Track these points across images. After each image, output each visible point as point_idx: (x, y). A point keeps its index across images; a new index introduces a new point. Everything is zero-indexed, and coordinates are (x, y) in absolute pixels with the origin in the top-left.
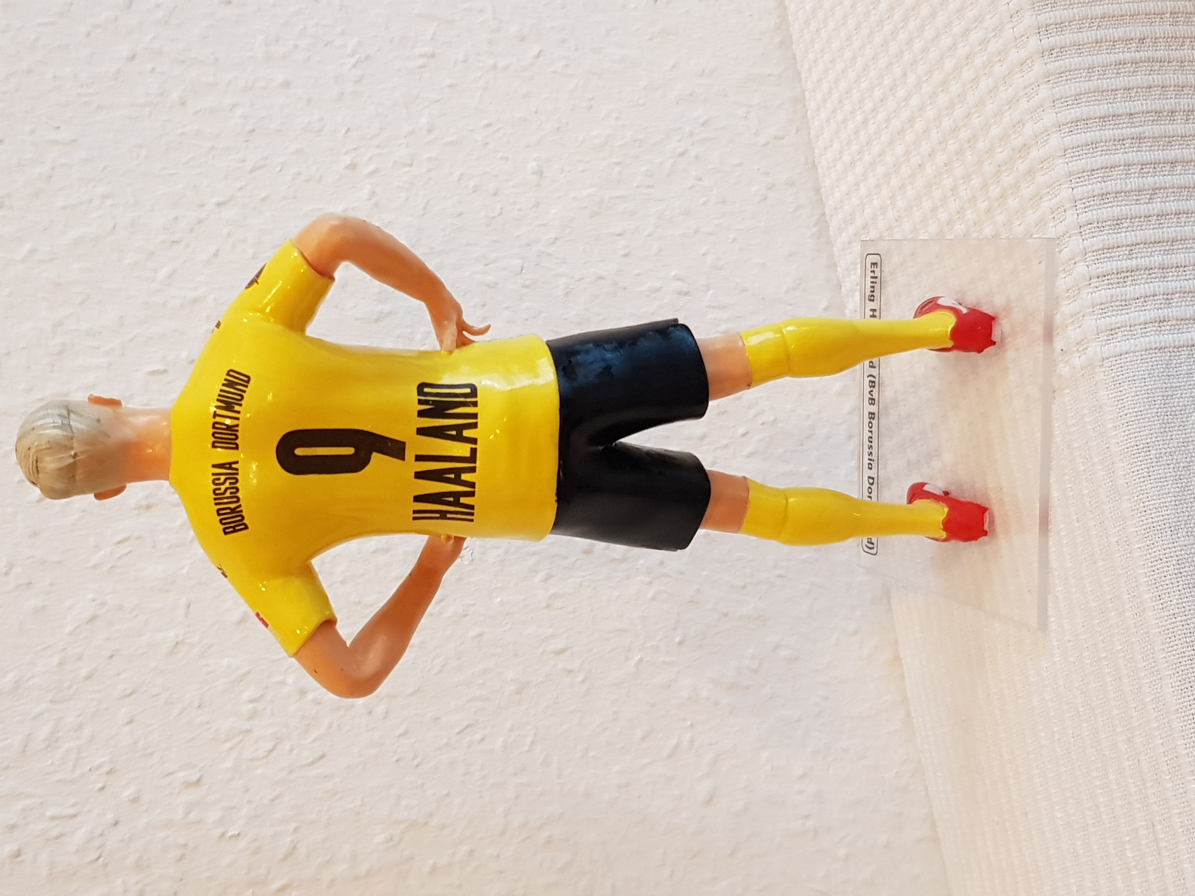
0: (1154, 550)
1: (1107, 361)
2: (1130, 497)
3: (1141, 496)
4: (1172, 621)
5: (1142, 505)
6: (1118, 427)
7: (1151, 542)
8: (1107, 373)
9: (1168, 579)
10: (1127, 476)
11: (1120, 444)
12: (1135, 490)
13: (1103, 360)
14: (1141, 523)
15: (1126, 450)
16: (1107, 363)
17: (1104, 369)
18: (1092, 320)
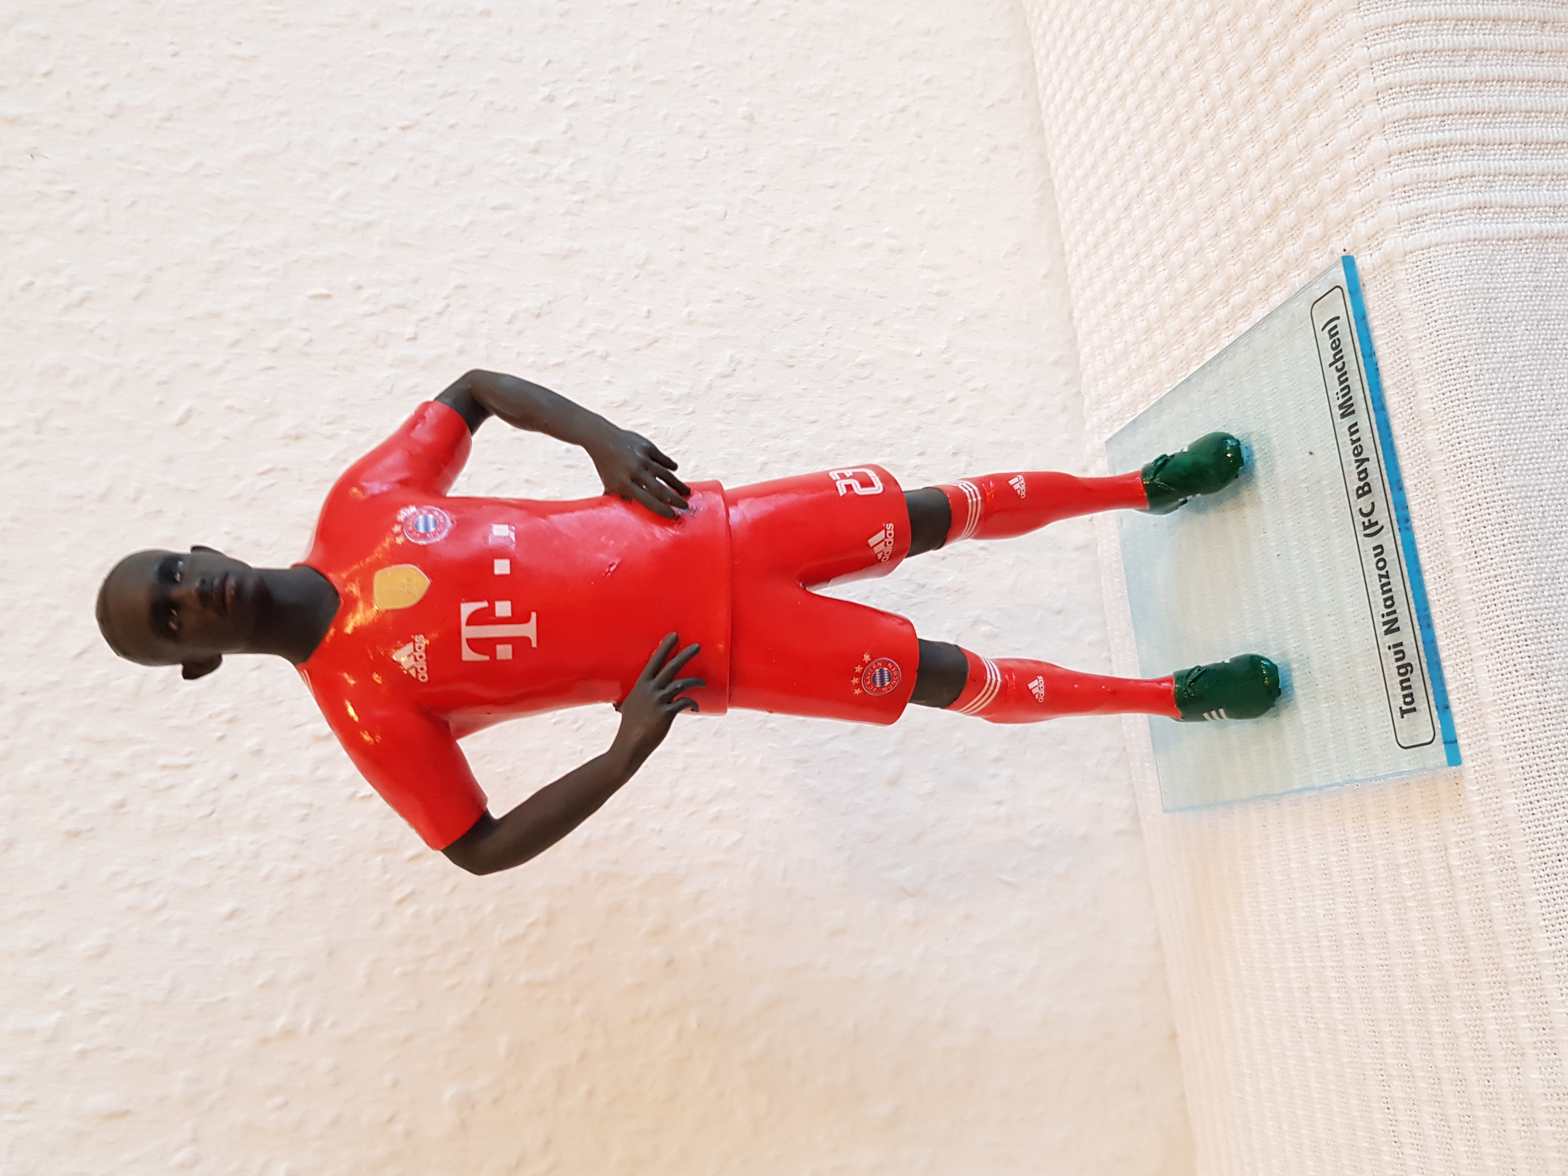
0: (1469, 493)
1: (1410, 255)
2: (1438, 426)
3: (1454, 424)
4: (1492, 585)
5: (1455, 435)
6: (1424, 338)
7: (1467, 483)
8: (1410, 270)
9: (1489, 530)
10: (1435, 399)
11: (1427, 358)
12: (1446, 417)
13: (1406, 255)
14: (1452, 459)
15: (1435, 366)
16: (1410, 259)
17: (1407, 266)
18: (1391, 206)
